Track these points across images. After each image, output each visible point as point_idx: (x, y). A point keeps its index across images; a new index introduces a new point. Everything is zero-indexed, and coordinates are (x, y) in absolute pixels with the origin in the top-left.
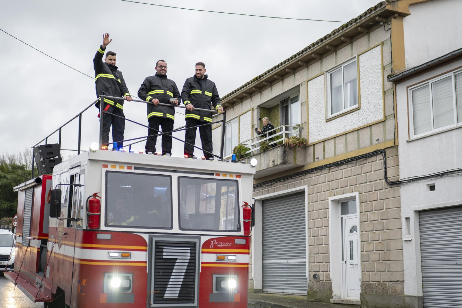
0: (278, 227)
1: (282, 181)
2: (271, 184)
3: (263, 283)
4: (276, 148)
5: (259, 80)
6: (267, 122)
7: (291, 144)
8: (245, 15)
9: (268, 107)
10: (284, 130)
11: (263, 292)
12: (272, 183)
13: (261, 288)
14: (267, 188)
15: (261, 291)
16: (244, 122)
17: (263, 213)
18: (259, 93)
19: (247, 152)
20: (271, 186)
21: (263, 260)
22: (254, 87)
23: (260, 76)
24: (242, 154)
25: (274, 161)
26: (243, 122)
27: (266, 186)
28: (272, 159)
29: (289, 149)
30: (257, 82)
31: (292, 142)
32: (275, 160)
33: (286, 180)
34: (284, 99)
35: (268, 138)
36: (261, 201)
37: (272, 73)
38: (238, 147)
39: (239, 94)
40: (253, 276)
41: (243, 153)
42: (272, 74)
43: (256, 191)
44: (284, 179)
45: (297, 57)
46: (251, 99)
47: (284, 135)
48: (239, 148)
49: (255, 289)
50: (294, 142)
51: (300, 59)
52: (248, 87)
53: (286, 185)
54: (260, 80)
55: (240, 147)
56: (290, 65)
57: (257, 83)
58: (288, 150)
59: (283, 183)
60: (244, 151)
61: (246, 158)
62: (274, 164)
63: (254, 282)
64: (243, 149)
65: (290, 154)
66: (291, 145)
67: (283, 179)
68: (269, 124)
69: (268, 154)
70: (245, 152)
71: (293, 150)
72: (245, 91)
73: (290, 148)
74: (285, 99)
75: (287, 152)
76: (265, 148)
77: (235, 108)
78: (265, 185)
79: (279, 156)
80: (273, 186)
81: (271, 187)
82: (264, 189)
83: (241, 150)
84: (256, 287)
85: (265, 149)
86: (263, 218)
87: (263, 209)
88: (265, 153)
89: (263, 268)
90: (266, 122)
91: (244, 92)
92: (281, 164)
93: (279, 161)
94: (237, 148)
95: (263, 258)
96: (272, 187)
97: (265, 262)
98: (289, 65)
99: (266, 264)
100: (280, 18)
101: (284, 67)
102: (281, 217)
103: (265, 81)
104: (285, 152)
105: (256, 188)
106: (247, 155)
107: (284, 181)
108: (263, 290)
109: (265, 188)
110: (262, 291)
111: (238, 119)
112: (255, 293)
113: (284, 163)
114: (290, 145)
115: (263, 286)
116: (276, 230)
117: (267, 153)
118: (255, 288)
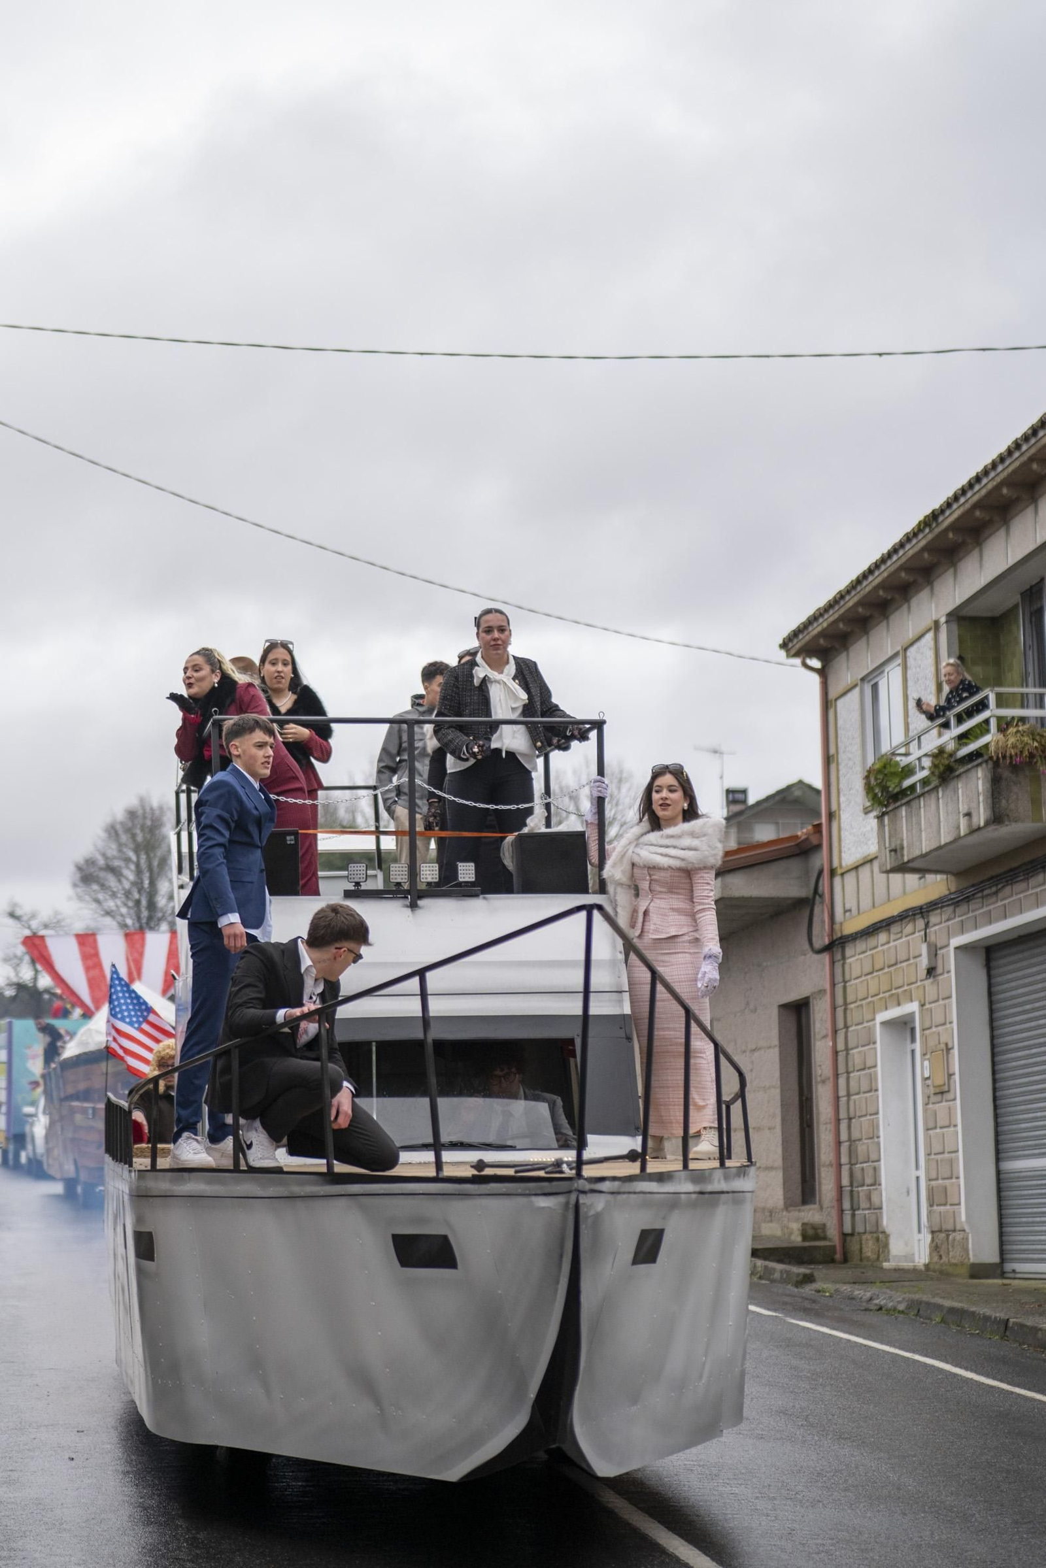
0: (1032, 1042)
1: (1021, 880)
2: (994, 889)
3: (1002, 1243)
4: (973, 770)
5: (934, 525)
6: (958, 673)
7: (1013, 753)
8: (768, 356)
9: (989, 614)
10: (991, 708)
11: (1003, 1275)
12: (1000, 886)
13: (995, 1259)
14: (987, 906)
15: (997, 1270)
16: (918, 669)
17: (990, 994)
18: (948, 569)
19: (907, 783)
20: (994, 899)
21: (998, 1160)
22: (923, 549)
23: (933, 512)
24: (890, 789)
25: (968, 815)
26: (914, 670)
27: (983, 897)
28: (963, 808)
29: (1012, 772)
30: (931, 531)
31: (1017, 747)
32: (972, 811)
33: (1032, 877)
34: (1028, 587)
35: (957, 731)
36: (984, 950)
37: (967, 501)
38: (877, 766)
39: (888, 577)
40: (963, 1218)
41: (893, 786)
42: (968, 506)
43: (959, 916)
44: (1028, 874)
45: (1024, 448)
46: (932, 589)
47: (993, 723)
48: (879, 771)
49: (973, 1265)
50: (1023, 748)
51: (1034, 454)
52: (911, 550)
53: (1031, 894)
54: (938, 525)
55: (885, 767)
56: (1010, 475)
57: (930, 537)
58: (1006, 774)
59: (1023, 885)
60: (897, 781)
61: (902, 805)
62: (970, 825)
63: (967, 1239)
64: (894, 774)
65: (1015, 789)
66: (1014, 758)
67: (1023, 871)
68: (962, 682)
69: (955, 791)
70: (900, 783)
71: (1027, 773)
72: (905, 563)
73: (1015, 768)
74: (1031, 587)
75: (1003, 784)
76: (942, 768)
77: (892, 618)
78: (980, 895)
79: (981, 798)
80: (1000, 895)
81: (994, 903)
82: (980, 908)
83: (886, 775)
84: (975, 1256)
85: (944, 772)
86: (991, 1011)
87: (989, 977)
88: (946, 787)
89: (999, 1190)
90: (955, 674)
91: (902, 568)
92: (987, 824)
93: (981, 816)
94: (874, 770)
95: (998, 1152)
96: (997, 901)
97: (1010, 1165)
98: (1005, 474)
99: (1012, 1175)
100: (880, 355)
101: (995, 483)
102: (1037, 1005)
103: (953, 527)
104: (998, 782)
105: (958, 906)
106: (903, 793)
107: (1028, 879)
108: (1002, 1268)
109: (980, 905)
110: (999, 1272)
111: (899, 660)
112: (973, 1276)
113: (997, 818)
114: (1011, 757)
115: (1002, 1252)
116: (1027, 1052)
117: (952, 784)
118: (972, 1260)
